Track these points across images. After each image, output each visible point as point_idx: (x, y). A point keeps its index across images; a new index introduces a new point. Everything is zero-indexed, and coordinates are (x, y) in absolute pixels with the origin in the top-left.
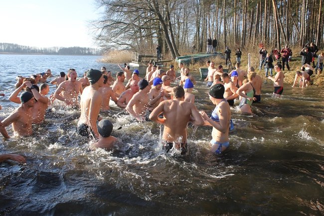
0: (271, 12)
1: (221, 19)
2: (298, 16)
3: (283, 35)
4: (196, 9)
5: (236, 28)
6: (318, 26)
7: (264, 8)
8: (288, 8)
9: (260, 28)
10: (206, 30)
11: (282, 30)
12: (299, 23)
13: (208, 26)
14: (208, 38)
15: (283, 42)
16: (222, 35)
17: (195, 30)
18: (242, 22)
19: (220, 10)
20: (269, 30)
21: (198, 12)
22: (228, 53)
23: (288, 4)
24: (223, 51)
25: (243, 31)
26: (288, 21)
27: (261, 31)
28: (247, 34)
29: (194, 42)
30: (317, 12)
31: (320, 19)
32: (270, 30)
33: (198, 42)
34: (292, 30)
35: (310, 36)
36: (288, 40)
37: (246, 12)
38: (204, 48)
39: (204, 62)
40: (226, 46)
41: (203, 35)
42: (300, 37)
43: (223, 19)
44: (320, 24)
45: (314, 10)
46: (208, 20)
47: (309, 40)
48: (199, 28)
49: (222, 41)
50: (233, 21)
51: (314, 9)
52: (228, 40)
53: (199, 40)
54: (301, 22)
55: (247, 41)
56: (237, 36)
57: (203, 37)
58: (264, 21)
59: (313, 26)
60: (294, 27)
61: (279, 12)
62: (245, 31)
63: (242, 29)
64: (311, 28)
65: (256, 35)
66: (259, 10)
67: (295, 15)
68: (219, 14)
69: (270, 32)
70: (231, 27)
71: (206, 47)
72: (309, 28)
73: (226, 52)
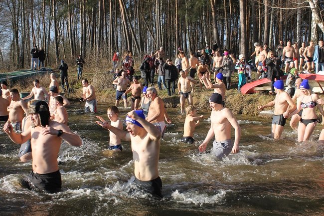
0: (118, 13)
1: (50, 20)
2: (152, 20)
3: (135, 43)
4: (11, 4)
5: (73, 34)
6: (176, 33)
7: (109, 7)
8: (139, 9)
9: (105, 34)
10: (29, 35)
11: (133, 37)
12: (154, 29)
13: (31, 30)
14: (32, 47)
15: (136, 54)
16: (53, 43)
17: (12, 35)
18: (79, 25)
19: (48, 8)
20: (117, 37)
21: (14, 8)
22: (64, 69)
23: (139, 4)
24: (55, 66)
25: (82, 38)
26: (140, 25)
27: (107, 38)
28: (87, 41)
29: (10, 54)
30: (174, 15)
31: (178, 24)
32: (119, 37)
33: (16, 53)
34: (146, 37)
35: (169, 45)
36: (143, 50)
37: (85, 12)
38: (26, 62)
39: (27, 83)
40: (58, 59)
41: (23, 43)
42: (157, 47)
43: (53, 21)
44: (178, 31)
45: (170, 13)
46: (30, 21)
47: (167, 50)
48: (17, 33)
49: (53, 51)
50: (67, 23)
51: (170, 11)
52: (62, 50)
53: (18, 50)
54: (155, 27)
55: (88, 52)
56: (74, 45)
57: (23, 46)
58: (110, 24)
59: (171, 32)
60: (149, 33)
61: (128, 14)
62: (84, 38)
63: (80, 35)
64: (169, 35)
65: (99, 44)
66: (102, 10)
67: (149, 17)
68: (47, 14)
69: (119, 39)
70: (65, 32)
71: (29, 61)
72: (167, 34)
73: (61, 68)
